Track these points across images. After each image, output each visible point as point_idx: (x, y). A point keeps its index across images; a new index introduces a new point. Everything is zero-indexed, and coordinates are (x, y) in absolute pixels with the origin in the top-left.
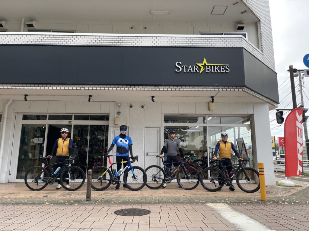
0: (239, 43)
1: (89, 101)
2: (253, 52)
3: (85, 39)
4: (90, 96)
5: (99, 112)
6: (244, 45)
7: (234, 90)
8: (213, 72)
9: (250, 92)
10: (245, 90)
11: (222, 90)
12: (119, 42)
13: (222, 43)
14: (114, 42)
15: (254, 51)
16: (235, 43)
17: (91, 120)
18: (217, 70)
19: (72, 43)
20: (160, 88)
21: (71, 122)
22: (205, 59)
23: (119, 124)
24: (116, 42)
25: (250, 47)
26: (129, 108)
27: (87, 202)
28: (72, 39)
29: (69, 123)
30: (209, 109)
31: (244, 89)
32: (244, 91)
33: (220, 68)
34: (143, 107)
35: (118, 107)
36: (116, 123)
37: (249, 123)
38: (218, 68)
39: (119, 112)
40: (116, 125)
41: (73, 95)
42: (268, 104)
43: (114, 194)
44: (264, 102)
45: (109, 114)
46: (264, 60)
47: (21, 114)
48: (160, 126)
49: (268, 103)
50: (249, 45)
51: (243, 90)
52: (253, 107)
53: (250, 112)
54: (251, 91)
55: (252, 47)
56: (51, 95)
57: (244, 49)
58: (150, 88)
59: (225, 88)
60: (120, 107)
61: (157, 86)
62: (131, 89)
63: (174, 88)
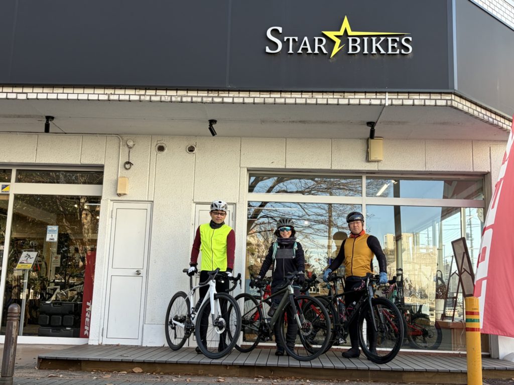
1: (47, 130)
4: (49, 118)
7: (423, 103)
8: (367, 54)
9: (471, 111)
11: (390, 103)
18: (377, 47)
20: (223, 97)
22: (346, 19)
23: (126, 193)
26: (155, 151)
32: (452, 106)
33: (385, 45)
35: (127, 150)
39: (128, 163)
40: (119, 195)
41: (6, 116)
45: (102, 167)
48: (235, 202)
51: (449, 102)
53: (481, 167)
58: (197, 96)
59: (399, 97)
60: (131, 150)
61: (215, 90)
62: (148, 98)
63: (261, 96)
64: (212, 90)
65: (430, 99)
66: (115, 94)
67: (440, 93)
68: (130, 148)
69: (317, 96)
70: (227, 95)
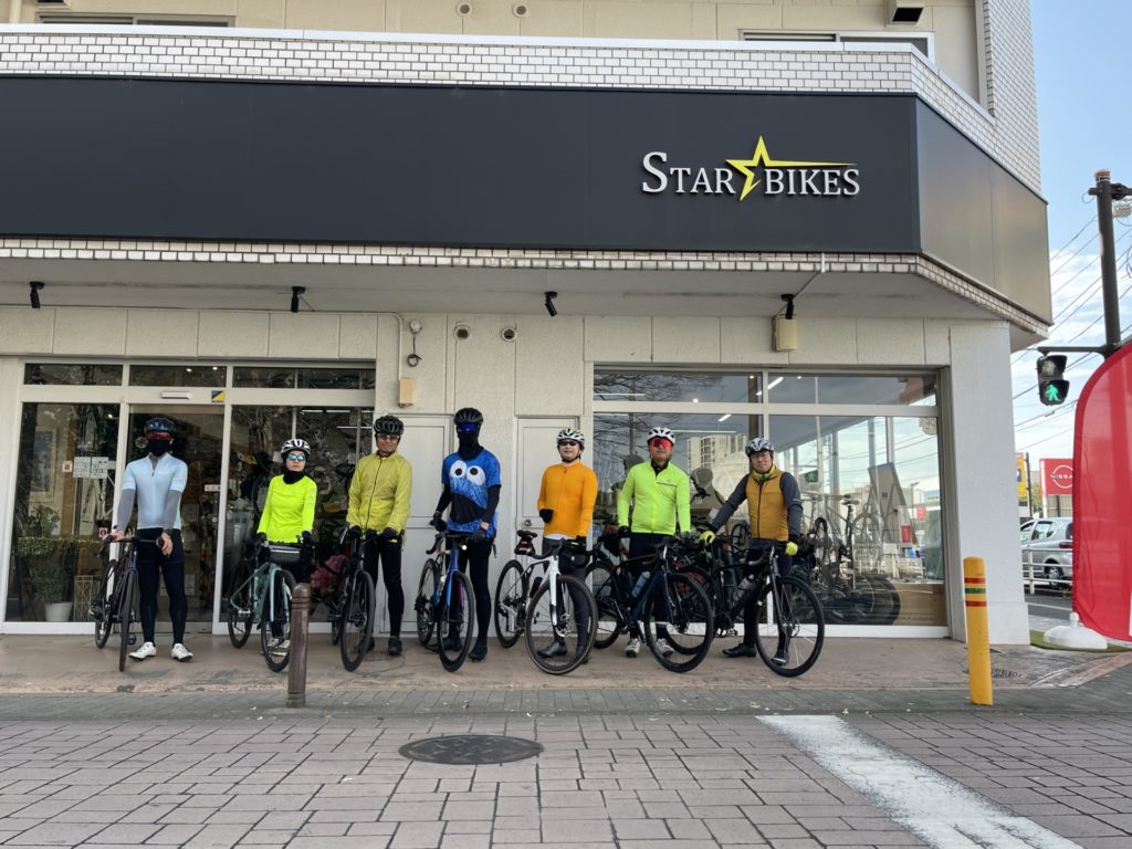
0: (898, 76)
1: (294, 308)
2: (956, 114)
3: (273, 54)
4: (297, 290)
5: (334, 355)
6: (921, 85)
7: (875, 269)
8: (792, 195)
9: (939, 279)
10: (920, 270)
11: (827, 268)
12: (415, 66)
13: (831, 75)
14: (391, 66)
15: (959, 110)
16: (884, 76)
17: (299, 386)
18: (808, 186)
19: (219, 69)
20: (579, 260)
21: (219, 392)
22: (761, 142)
23: (414, 401)
24: (400, 66)
25: (941, 95)
26: (453, 338)
27: (292, 711)
28: (220, 52)
29: (214, 396)
30: (774, 347)
31: (916, 264)
32: (916, 274)
33: (819, 181)
34: (509, 335)
35: (410, 336)
36: (401, 402)
37: (931, 401)
38: (813, 181)
39: (413, 356)
40: (402, 406)
41: (228, 287)
42: (1007, 325)
43: (398, 681)
44: (993, 316)
45: (373, 362)
46: (997, 150)
47: (16, 360)
48: (576, 414)
49: (1008, 321)
50: (939, 84)
51: (913, 268)
52: (949, 338)
53: (936, 358)
54: (942, 273)
55: (950, 94)
56: (137, 285)
57: (918, 103)
58: (540, 259)
59: (841, 260)
60: (417, 337)
61: (567, 250)
62: (464, 262)
63: (637, 258)
64: (561, 250)
65: (885, 263)
66: (412, 256)
67: (899, 254)
68: (414, 333)
69: (720, 259)
70: (585, 257)
